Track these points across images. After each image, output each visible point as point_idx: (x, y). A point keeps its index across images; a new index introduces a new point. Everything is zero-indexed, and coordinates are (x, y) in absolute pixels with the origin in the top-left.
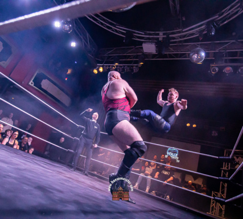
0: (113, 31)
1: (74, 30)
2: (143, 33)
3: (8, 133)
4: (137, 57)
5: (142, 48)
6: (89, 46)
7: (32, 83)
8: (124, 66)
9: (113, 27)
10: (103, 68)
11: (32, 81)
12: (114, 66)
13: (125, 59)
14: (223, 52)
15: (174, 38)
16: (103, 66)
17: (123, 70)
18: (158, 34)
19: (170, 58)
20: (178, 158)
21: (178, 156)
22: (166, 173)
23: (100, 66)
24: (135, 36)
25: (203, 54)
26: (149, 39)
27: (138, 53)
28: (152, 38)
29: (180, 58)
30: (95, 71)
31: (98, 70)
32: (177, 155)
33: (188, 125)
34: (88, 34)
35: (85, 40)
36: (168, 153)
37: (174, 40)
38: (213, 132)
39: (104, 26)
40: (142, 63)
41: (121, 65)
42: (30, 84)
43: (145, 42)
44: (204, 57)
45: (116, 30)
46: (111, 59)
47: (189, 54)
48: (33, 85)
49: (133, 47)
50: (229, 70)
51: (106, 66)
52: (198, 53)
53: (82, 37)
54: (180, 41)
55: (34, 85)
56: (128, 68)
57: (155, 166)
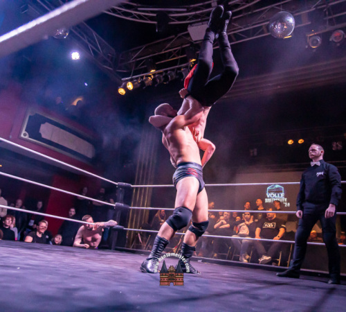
0: (135, 17)
1: (71, 33)
2: (185, 10)
3: (8, 221)
4: (183, 51)
5: (188, 35)
6: (101, 52)
7: (25, 135)
8: (166, 71)
9: (133, 12)
10: (133, 83)
11: (24, 132)
12: (150, 76)
13: (165, 59)
14: (324, 8)
15: (236, 6)
16: (131, 80)
17: (166, 78)
18: (209, 6)
19: (237, 40)
20: (286, 199)
21: (285, 197)
22: (270, 225)
23: (127, 81)
24: (173, 17)
25: (291, 20)
26: (196, 17)
27: (182, 44)
28: (202, 14)
29: (253, 36)
30: (122, 91)
31: (125, 88)
32: (282, 194)
33: (290, 142)
34: (94, 34)
35: (92, 44)
36: (268, 195)
37: (239, 9)
38: (334, 145)
39: (119, 14)
40: (194, 60)
41: (161, 71)
42: (22, 136)
43: (191, 24)
44: (293, 25)
45: (139, 16)
46: (142, 65)
47: (267, 26)
48: (27, 137)
49: (174, 36)
50: (340, 36)
51: (137, 78)
52: (281, 20)
53: (86, 41)
54: (248, 7)
55: (30, 137)
56: (173, 74)
57: (251, 219)
